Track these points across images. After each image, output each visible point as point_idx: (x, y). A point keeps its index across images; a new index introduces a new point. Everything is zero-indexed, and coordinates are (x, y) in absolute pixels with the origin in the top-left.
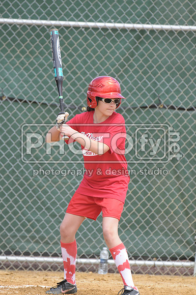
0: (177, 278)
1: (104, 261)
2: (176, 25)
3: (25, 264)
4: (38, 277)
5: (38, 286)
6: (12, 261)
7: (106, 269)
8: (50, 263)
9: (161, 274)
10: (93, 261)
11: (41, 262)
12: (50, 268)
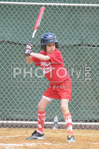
0: (92, 131)
1: (56, 123)
2: (91, 4)
3: (16, 125)
4: (23, 131)
5: (23, 136)
6: (10, 124)
7: (57, 127)
8: (29, 124)
9: (84, 129)
10: (50, 123)
11: (24, 124)
12: (29, 127)
